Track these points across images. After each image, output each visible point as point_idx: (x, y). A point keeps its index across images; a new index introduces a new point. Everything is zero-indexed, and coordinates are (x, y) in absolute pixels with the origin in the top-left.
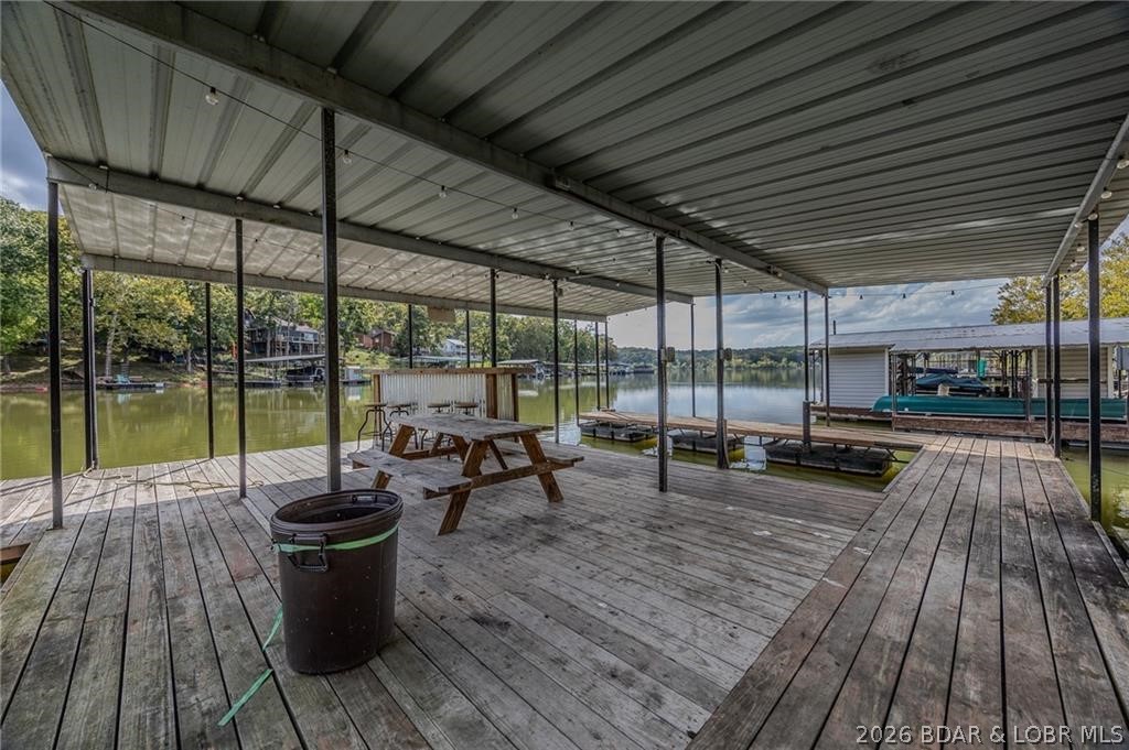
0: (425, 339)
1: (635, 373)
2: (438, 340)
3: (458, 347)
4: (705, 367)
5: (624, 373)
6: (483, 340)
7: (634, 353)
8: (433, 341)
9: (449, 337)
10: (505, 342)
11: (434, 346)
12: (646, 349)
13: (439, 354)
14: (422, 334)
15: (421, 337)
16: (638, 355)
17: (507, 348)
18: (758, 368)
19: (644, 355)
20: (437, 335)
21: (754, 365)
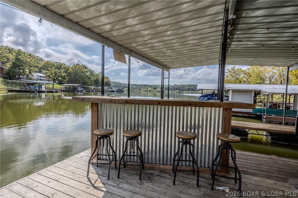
0: (24, 72)
1: (117, 91)
2: (30, 73)
3: (41, 77)
4: (139, 90)
5: (114, 91)
6: (54, 75)
7: (115, 84)
8: (27, 73)
9: (36, 72)
10: (65, 76)
11: (28, 75)
12: (119, 83)
13: (31, 79)
14: (22, 69)
15: (21, 71)
16: (118, 85)
17: (65, 79)
18: (156, 91)
19: (118, 84)
20: (29, 70)
21: (155, 90)
